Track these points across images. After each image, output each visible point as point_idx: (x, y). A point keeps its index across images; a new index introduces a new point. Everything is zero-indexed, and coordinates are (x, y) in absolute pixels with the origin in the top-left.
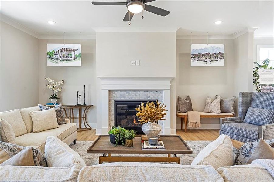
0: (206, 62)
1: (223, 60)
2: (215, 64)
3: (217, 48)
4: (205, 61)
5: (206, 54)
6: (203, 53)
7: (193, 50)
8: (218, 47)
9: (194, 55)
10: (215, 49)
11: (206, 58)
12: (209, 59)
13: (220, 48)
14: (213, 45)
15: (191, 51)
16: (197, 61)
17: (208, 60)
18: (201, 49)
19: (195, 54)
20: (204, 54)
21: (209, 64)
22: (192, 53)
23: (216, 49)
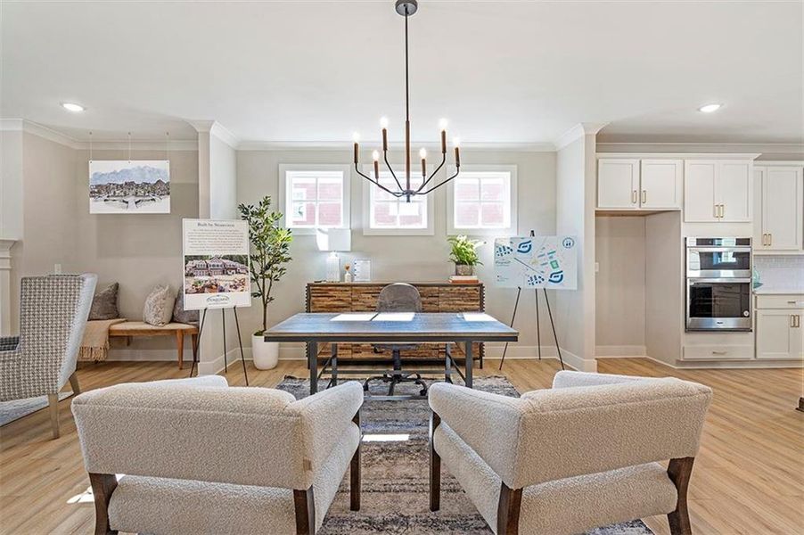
0: (127, 203)
1: (167, 200)
2: (148, 208)
3: (152, 171)
4: (124, 201)
5: (126, 183)
6: (120, 183)
7: (96, 174)
8: (153, 169)
9: (97, 186)
10: (147, 172)
11: (125, 195)
12: (133, 198)
13: (159, 171)
14: (142, 163)
15: (90, 177)
16: (105, 200)
17: (131, 199)
18: (114, 173)
19: (99, 186)
20: (121, 186)
21: (133, 209)
22: (92, 183)
23: (150, 172)
